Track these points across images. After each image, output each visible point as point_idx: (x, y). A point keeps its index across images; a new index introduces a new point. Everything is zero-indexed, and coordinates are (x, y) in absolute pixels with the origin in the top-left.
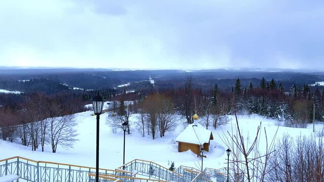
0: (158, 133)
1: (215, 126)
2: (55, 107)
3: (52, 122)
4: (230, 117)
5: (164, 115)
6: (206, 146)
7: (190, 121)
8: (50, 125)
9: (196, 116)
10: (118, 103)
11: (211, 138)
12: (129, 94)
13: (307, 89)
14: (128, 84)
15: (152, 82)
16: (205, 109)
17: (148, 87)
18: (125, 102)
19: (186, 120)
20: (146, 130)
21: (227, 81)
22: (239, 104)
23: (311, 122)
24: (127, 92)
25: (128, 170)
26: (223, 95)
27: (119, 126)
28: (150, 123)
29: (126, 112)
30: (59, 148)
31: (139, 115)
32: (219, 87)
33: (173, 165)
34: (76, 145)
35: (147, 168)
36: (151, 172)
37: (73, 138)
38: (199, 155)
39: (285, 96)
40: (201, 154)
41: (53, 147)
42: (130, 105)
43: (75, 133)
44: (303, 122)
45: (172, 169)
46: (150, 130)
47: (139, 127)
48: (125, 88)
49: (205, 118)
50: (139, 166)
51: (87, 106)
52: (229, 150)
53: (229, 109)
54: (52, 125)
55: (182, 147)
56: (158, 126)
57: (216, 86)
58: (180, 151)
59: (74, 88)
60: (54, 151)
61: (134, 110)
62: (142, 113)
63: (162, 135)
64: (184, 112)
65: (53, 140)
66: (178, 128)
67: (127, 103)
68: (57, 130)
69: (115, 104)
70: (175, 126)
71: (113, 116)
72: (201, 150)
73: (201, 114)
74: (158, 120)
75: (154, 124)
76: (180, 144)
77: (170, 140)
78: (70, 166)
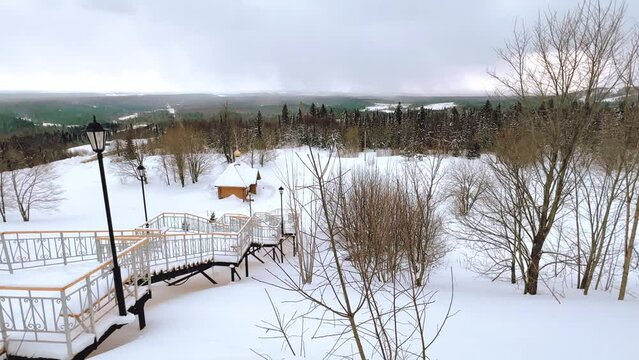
0: (188, 178)
1: (262, 163)
2: (13, 154)
3: (14, 177)
4: (278, 151)
5: (194, 155)
6: (253, 188)
7: (229, 160)
8: (11, 182)
9: (237, 152)
10: (124, 143)
11: (259, 178)
12: (137, 129)
13: (358, 114)
14: (136, 115)
15: (172, 111)
16: (248, 143)
17: (166, 119)
18: (134, 141)
19: (225, 159)
20: (171, 177)
21: (273, 107)
22: (287, 135)
23: (362, 151)
24: (135, 127)
25: (153, 228)
26: (268, 125)
27: (129, 174)
28: (177, 167)
29: (137, 154)
30: (33, 213)
31: (158, 157)
32: (263, 115)
33: (213, 216)
34: (63, 206)
35: (180, 222)
36: (185, 227)
37: (56, 196)
38: (245, 199)
39: (337, 124)
40: (248, 198)
41: (23, 214)
42: (143, 145)
43: (58, 190)
44: (355, 151)
45: (213, 219)
46: (178, 176)
47: (160, 173)
48: (131, 122)
49: (250, 154)
50: (169, 221)
51: (72, 150)
52: (281, 189)
53: (277, 140)
54: (14, 182)
55: (223, 192)
56: (188, 170)
57: (260, 115)
58: (221, 198)
59: (45, 124)
60: (26, 220)
61: (150, 150)
62: (162, 154)
63: (195, 180)
64: (222, 149)
65: (20, 204)
66: (216, 171)
67: (137, 142)
68: (25, 188)
69: (118, 144)
70: (212, 167)
71: (118, 161)
72: (247, 193)
73: (244, 150)
74: (186, 162)
75: (181, 167)
76: (220, 189)
77: (206, 187)
78: (61, 233)
